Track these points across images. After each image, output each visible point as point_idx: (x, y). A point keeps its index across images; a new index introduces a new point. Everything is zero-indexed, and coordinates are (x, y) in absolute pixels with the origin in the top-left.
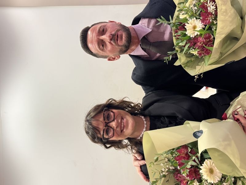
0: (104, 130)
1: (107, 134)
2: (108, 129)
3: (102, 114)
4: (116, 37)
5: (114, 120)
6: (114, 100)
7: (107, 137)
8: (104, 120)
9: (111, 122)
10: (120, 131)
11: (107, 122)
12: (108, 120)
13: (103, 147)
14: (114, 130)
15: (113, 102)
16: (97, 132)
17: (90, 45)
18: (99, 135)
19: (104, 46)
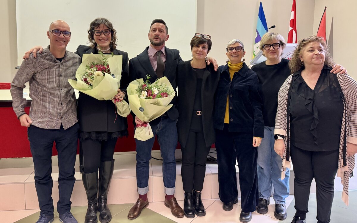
0: (99, 30)
1: (97, 32)
2: (100, 33)
3: (107, 29)
4: (157, 38)
5: (105, 35)
6: (116, 33)
7: (95, 32)
8: (104, 30)
9: (104, 34)
10: (99, 39)
11: (104, 32)
12: (105, 32)
13: (89, 30)
14: (100, 35)
15: (115, 33)
16: (97, 27)
17: (155, 24)
18: (95, 28)
19: (154, 32)
